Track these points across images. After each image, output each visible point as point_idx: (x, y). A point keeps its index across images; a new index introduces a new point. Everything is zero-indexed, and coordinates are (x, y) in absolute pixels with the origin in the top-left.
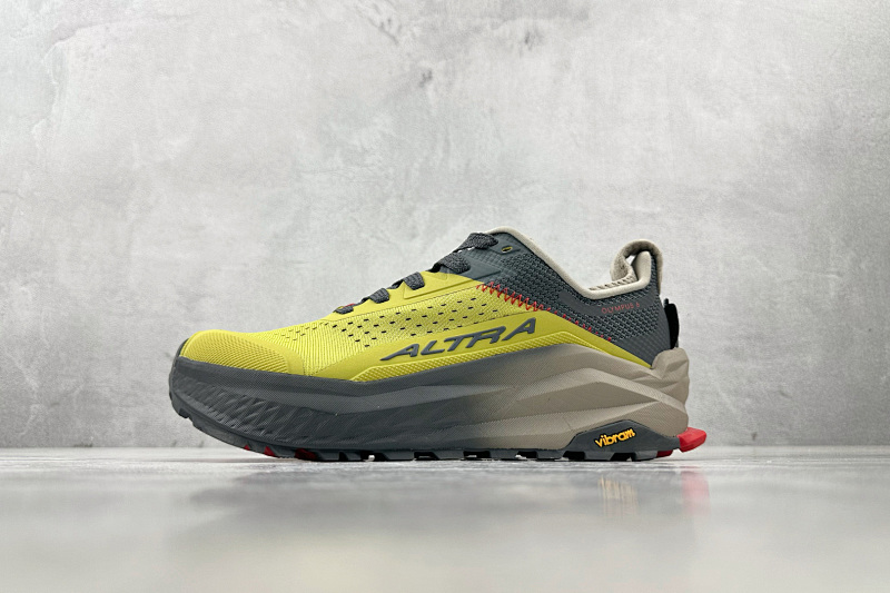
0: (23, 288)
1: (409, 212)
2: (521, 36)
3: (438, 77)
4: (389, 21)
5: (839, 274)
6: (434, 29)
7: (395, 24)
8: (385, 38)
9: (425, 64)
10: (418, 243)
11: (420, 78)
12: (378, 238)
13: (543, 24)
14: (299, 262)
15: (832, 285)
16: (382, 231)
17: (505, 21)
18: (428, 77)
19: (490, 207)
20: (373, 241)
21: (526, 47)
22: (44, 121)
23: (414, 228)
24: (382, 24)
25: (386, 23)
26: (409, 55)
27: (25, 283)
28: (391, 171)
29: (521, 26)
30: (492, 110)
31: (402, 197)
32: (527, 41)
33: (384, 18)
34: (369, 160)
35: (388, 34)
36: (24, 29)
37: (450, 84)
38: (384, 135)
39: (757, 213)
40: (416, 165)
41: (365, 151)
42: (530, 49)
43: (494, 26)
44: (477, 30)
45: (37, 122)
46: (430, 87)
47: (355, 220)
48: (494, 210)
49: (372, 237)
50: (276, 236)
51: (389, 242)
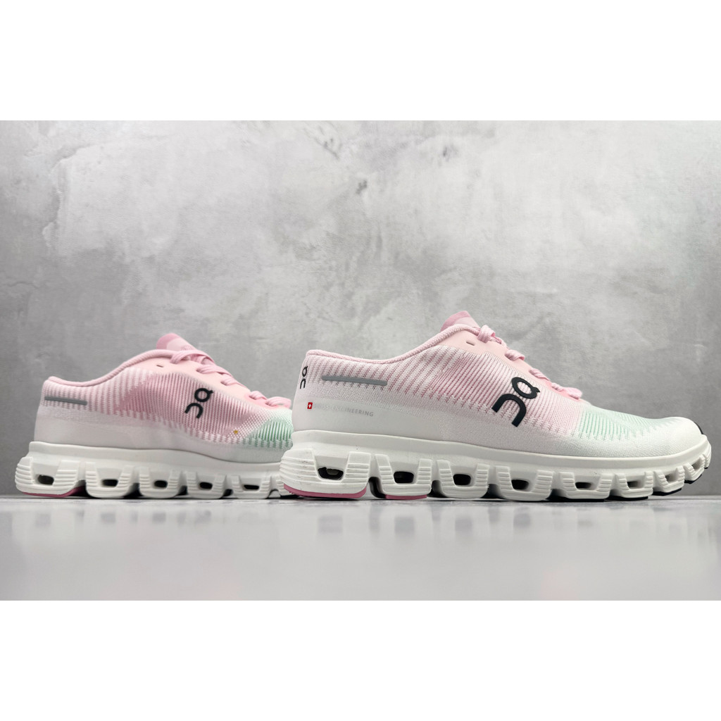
0: (37, 360)
1: (349, 296)
2: (440, 149)
3: (371, 185)
4: (332, 140)
5: (704, 343)
6: (368, 146)
7: (337, 143)
8: (328, 155)
9: (361, 175)
10: (356, 322)
11: (357, 187)
12: (324, 318)
13: (458, 141)
14: (261, 338)
15: (698, 353)
16: (327, 313)
17: (426, 138)
18: (363, 186)
19: (415, 291)
20: (320, 320)
21: (444, 160)
22: (51, 224)
23: (353, 309)
24: (326, 143)
25: (329, 142)
26: (348, 167)
27: (39, 356)
28: (334, 263)
29: (440, 142)
30: (416, 212)
31: (342, 285)
32: (445, 154)
33: (328, 139)
34: (316, 255)
35: (331, 151)
36: (35, 150)
37: (382, 191)
38: (328, 234)
39: (636, 293)
40: (355, 259)
41: (313, 248)
42: (447, 160)
43: (418, 142)
44: (404, 146)
45: (46, 225)
46: (365, 193)
47: (305, 304)
48: (418, 294)
49: (319, 317)
50: (241, 317)
51: (332, 321)
